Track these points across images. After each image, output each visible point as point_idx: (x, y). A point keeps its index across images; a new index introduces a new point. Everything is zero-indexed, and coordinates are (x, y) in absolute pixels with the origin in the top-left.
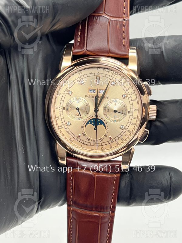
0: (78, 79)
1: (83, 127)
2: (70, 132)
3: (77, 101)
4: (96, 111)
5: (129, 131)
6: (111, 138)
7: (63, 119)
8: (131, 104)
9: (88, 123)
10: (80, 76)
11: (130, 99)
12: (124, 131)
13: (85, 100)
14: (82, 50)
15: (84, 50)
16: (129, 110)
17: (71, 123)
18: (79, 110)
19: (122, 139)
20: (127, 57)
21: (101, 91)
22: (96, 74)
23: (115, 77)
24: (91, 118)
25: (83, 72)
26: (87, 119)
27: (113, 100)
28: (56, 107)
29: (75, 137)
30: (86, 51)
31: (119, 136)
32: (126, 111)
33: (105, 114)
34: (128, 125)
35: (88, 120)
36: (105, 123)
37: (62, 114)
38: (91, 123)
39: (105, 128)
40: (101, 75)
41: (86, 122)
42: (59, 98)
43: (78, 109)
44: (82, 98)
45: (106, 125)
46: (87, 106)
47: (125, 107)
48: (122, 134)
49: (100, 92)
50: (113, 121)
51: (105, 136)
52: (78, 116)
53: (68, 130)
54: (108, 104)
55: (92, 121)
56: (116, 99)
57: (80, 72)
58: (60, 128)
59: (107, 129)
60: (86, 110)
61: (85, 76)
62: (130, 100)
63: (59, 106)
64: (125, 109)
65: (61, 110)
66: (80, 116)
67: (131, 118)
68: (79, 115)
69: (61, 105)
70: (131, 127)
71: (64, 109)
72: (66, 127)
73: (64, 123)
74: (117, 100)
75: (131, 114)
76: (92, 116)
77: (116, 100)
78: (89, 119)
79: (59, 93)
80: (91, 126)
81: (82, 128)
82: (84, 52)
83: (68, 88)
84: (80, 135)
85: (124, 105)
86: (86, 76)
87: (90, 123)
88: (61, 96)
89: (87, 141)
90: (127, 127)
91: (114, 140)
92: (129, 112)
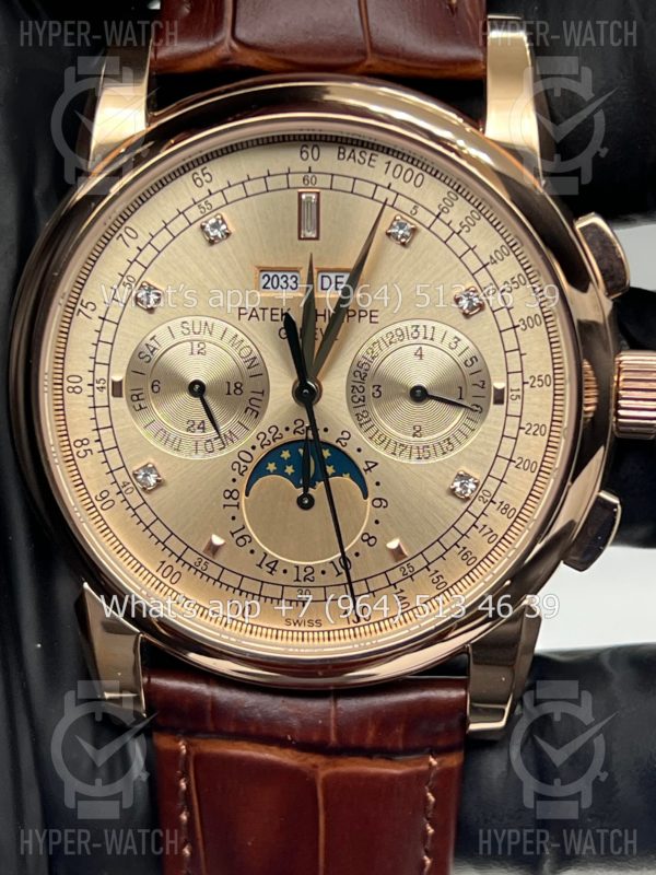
0: (194, 213)
1: (230, 494)
2: (157, 528)
3: (191, 341)
4: (306, 394)
5: (505, 509)
6: (398, 553)
7: (113, 455)
8: (511, 343)
9: (259, 471)
10: (203, 193)
11: (503, 317)
12: (478, 506)
13: (241, 336)
14: (211, 43)
15: (222, 42)
16: (500, 385)
17: (164, 476)
18: (207, 398)
19: (466, 555)
20: (474, 70)
21: (333, 276)
22: (296, 180)
23: (407, 189)
24: (279, 442)
25: (222, 173)
26: (258, 444)
27: (402, 325)
28: (66, 384)
29: (191, 557)
30: (234, 45)
31: (449, 540)
32: (482, 392)
33: (360, 410)
34: (498, 472)
35: (259, 454)
36: (362, 466)
37: (104, 421)
38: (280, 471)
39: (366, 496)
40: (324, 181)
41: (251, 466)
42: (83, 331)
43: (197, 389)
44: (220, 326)
45: (367, 476)
46: (253, 371)
47: (476, 367)
48: (463, 526)
49: (326, 285)
50: (406, 453)
51: (368, 539)
52: (198, 433)
53: (144, 513)
54: (376, 349)
55: (286, 455)
56: (421, 323)
57: (198, 170)
58: (98, 504)
59: (377, 503)
60: (245, 391)
61: (231, 194)
62: (505, 323)
63: (88, 378)
64: (476, 379)
65: (101, 398)
66: (211, 432)
67: (511, 431)
68: (208, 424)
69: (101, 372)
70: (518, 485)
71: (121, 396)
72: (135, 500)
73: (122, 476)
74: (430, 324)
75: (514, 407)
76: (282, 430)
77: (421, 329)
78: (267, 449)
79: (85, 297)
80: (279, 487)
81: (231, 501)
82: (223, 52)
83: (136, 271)
84: (217, 541)
85: (468, 354)
86: (237, 192)
87: (272, 467)
88: (95, 315)
89: (264, 574)
90: (491, 486)
91: (419, 563)
92: (499, 398)
